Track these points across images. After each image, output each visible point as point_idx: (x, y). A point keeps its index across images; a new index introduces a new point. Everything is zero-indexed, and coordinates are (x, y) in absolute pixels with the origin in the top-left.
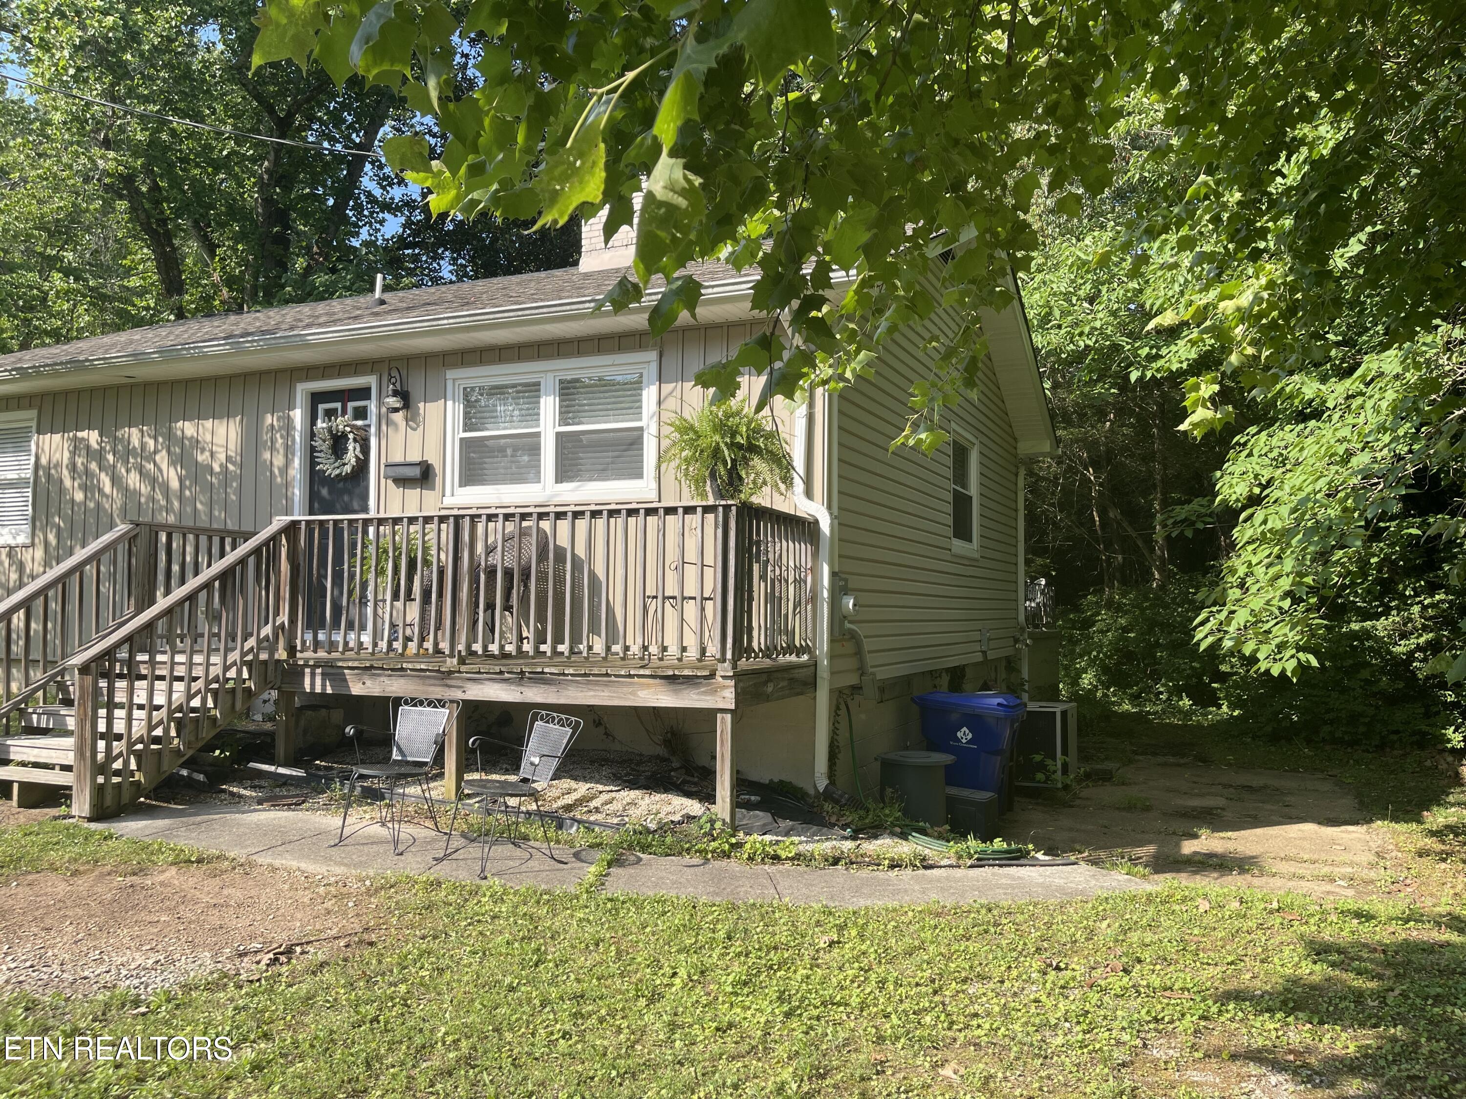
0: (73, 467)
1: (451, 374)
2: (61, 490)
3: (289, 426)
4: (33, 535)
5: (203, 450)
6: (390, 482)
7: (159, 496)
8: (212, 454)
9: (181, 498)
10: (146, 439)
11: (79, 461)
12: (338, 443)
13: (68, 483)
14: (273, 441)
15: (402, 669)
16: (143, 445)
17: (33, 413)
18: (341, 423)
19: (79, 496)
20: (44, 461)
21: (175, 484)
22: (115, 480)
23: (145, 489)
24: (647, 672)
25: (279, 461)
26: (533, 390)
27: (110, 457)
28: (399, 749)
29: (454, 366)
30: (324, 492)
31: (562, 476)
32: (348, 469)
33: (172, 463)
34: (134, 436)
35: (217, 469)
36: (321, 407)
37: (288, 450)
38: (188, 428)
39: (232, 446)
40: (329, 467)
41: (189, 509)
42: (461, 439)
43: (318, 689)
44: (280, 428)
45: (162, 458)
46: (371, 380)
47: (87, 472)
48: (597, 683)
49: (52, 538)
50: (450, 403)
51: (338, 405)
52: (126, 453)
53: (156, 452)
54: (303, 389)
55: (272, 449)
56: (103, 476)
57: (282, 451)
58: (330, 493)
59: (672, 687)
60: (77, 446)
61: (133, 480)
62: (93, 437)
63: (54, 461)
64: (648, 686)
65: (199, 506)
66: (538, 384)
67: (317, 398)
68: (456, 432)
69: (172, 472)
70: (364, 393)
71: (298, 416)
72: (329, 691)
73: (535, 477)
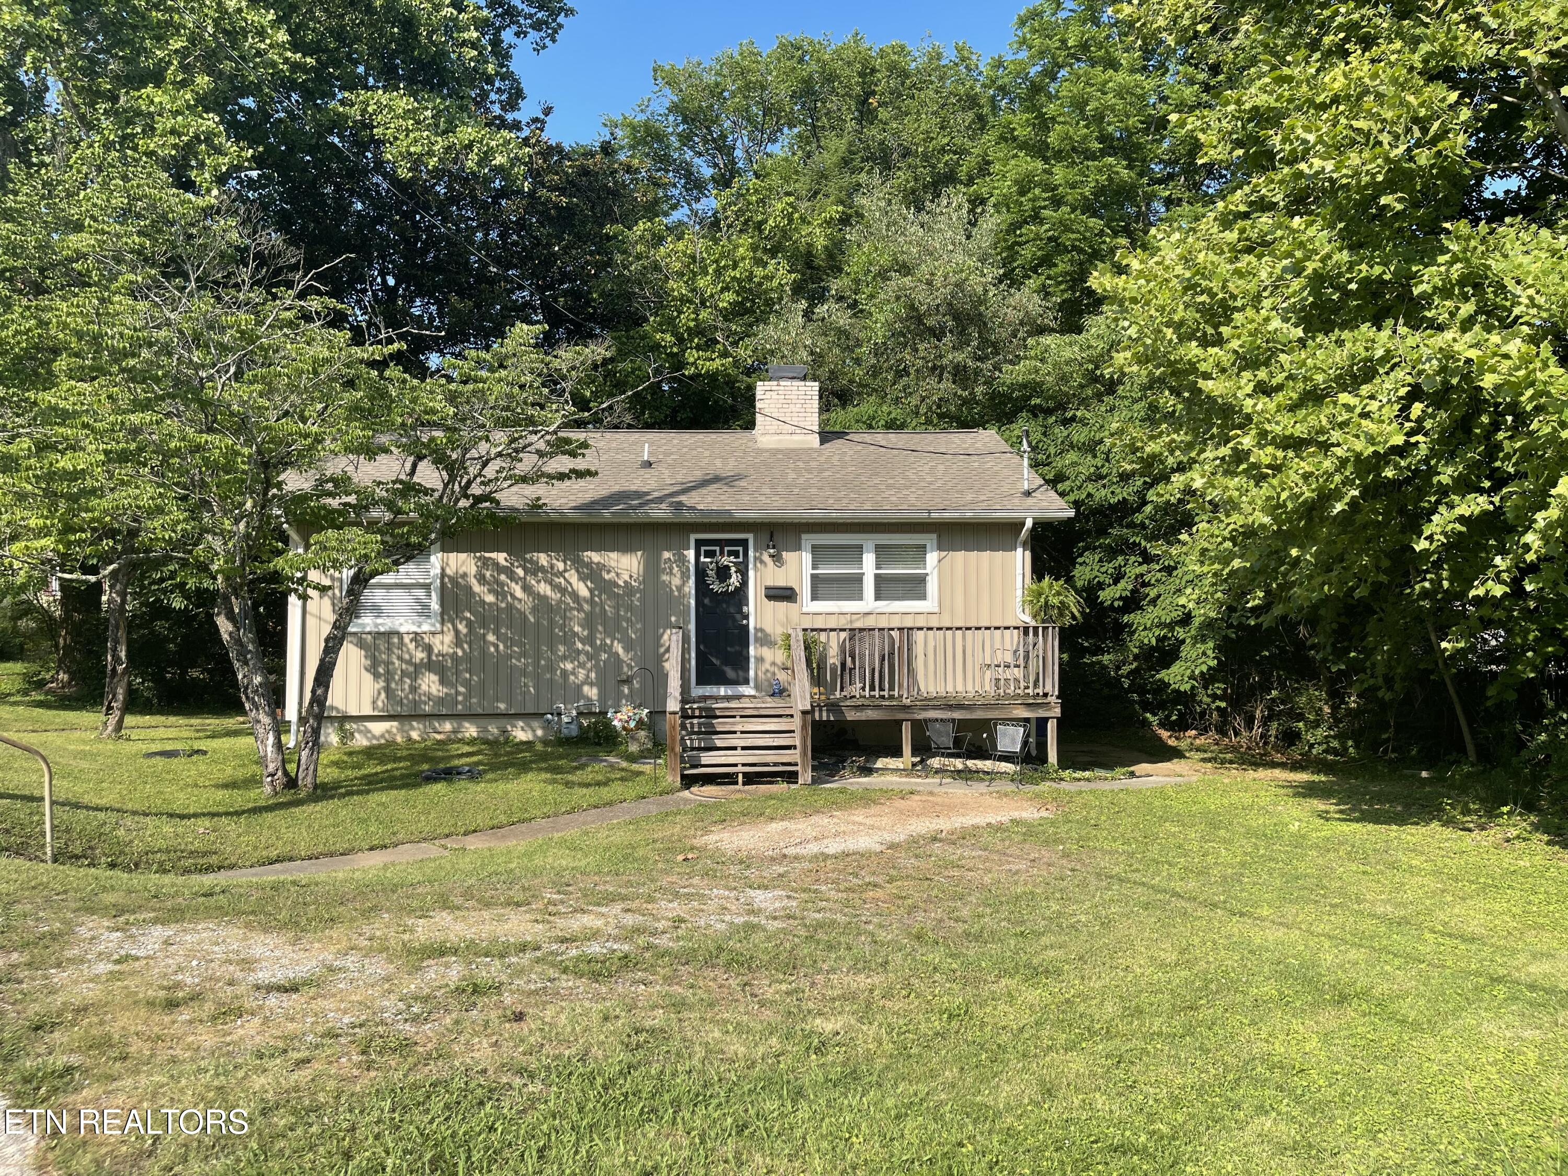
0: (481, 578)
1: (804, 536)
2: (470, 593)
3: (682, 560)
4: (442, 625)
5: (609, 572)
6: (762, 597)
7: (569, 600)
8: (618, 575)
9: (590, 602)
10: (555, 561)
11: (488, 574)
12: (723, 573)
13: (477, 588)
14: (671, 569)
16: (552, 567)
18: (726, 560)
19: (490, 598)
20: (448, 571)
21: (584, 592)
22: (526, 588)
23: (554, 596)
25: (676, 581)
26: (859, 549)
27: (519, 571)
29: (808, 532)
30: (707, 601)
31: (878, 597)
32: (731, 588)
33: (582, 578)
34: (543, 559)
35: (622, 584)
36: (704, 549)
37: (685, 576)
38: (594, 557)
39: (635, 570)
40: (716, 587)
41: (597, 609)
42: (812, 574)
44: (676, 561)
45: (572, 576)
46: (750, 537)
47: (497, 582)
49: (462, 628)
50: (803, 553)
51: (717, 548)
52: (536, 570)
53: (565, 571)
54: (693, 537)
55: (671, 573)
56: (513, 585)
57: (678, 575)
58: (711, 602)
60: (485, 562)
61: (544, 588)
62: (501, 557)
63: (461, 572)
65: (607, 608)
66: (861, 547)
67: (700, 543)
68: (808, 570)
69: (581, 585)
70: (744, 543)
71: (691, 554)
72: (833, 719)
73: (859, 597)
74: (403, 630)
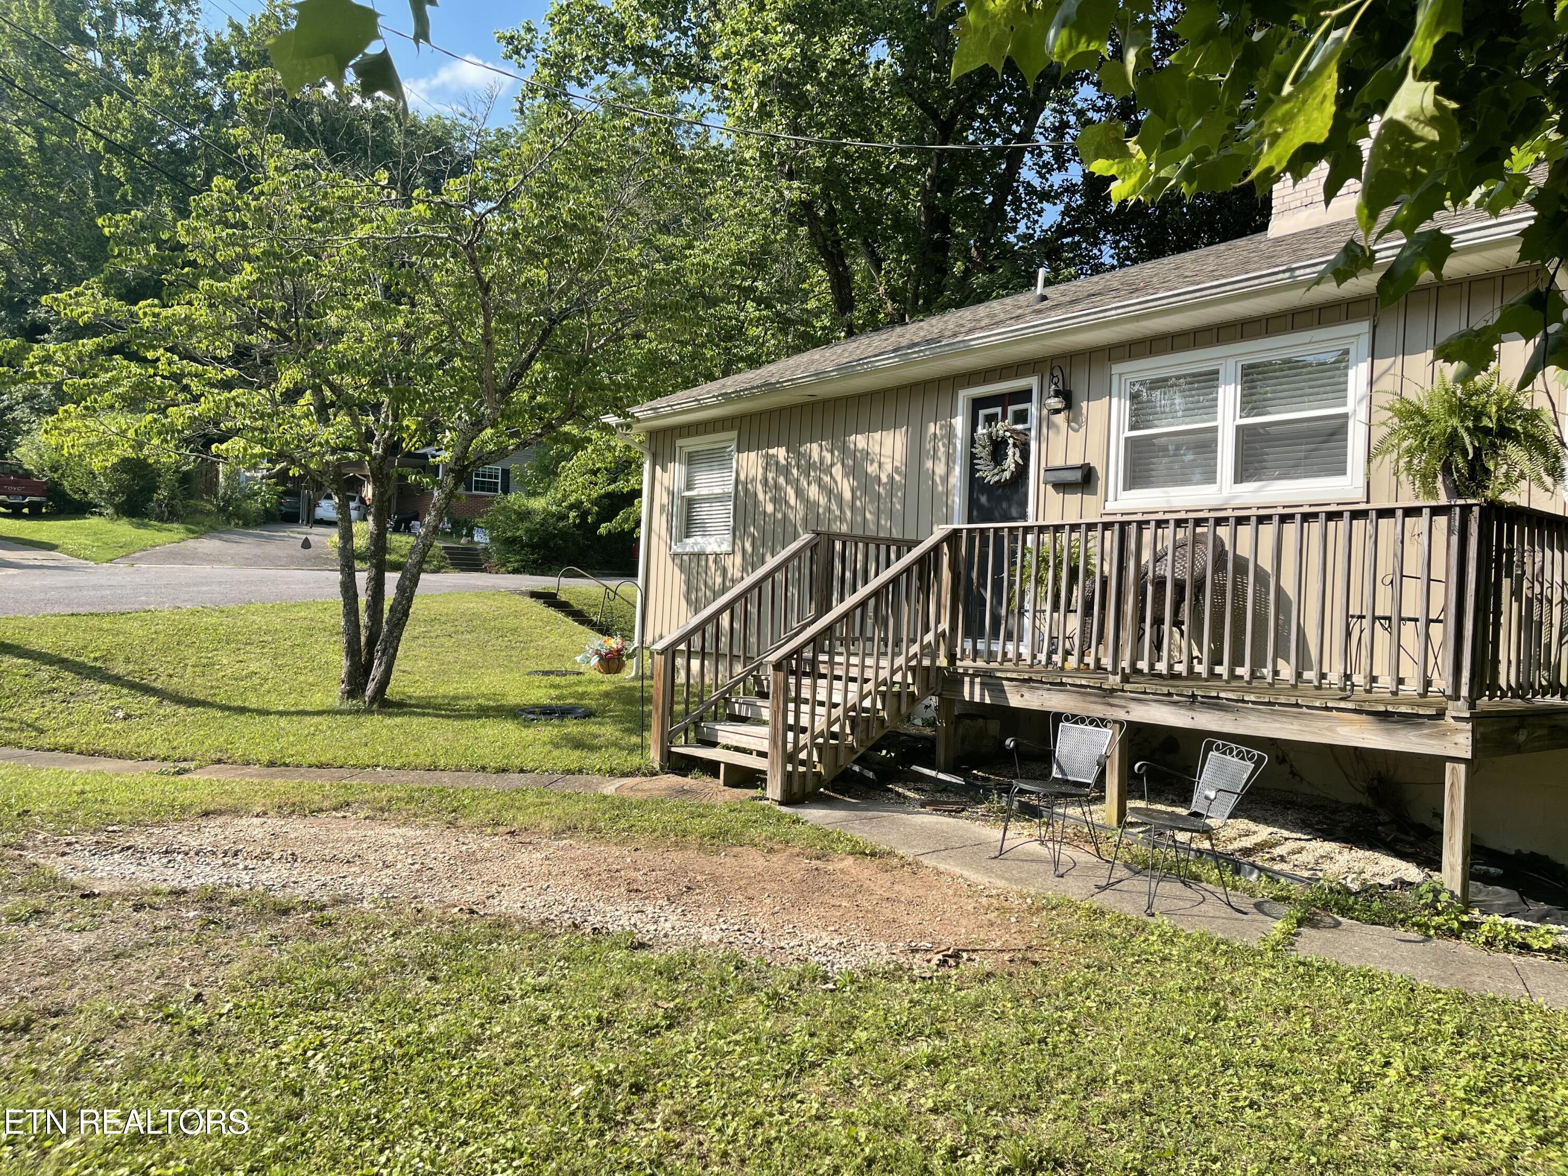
0: (765, 482)
1: (1117, 369)
2: (756, 503)
3: (950, 434)
4: (734, 543)
5: (872, 461)
6: (1049, 487)
7: (834, 507)
8: (880, 465)
9: (853, 507)
10: (825, 453)
11: (770, 476)
12: (998, 448)
13: (761, 496)
14: (935, 450)
15: (1062, 684)
16: (822, 459)
17: (734, 434)
18: (1001, 428)
19: (770, 508)
20: (742, 477)
21: (847, 495)
22: (799, 493)
23: (823, 501)
24: (1350, 705)
25: (940, 469)
26: (1210, 379)
27: (795, 471)
28: (1060, 767)
29: (1121, 359)
30: (983, 499)
31: (1241, 476)
32: (1007, 475)
33: (846, 475)
34: (814, 450)
35: (884, 479)
36: (982, 413)
37: (950, 458)
38: (859, 441)
39: (898, 456)
40: (989, 475)
41: (859, 519)
42: (1127, 439)
43: (977, 699)
44: (943, 437)
45: (837, 471)
46: (1032, 382)
47: (776, 485)
48: (1284, 714)
49: (748, 546)
50: (1115, 401)
51: (999, 410)
52: (808, 467)
53: (832, 465)
54: (965, 396)
55: (935, 457)
56: (789, 489)
57: (943, 460)
58: (989, 500)
59: (1383, 725)
60: (769, 462)
61: (813, 492)
62: (781, 453)
63: (750, 476)
64: (1351, 722)
65: (868, 515)
66: (1217, 372)
67: (978, 404)
68: (1121, 432)
69: (845, 481)
70: (1024, 396)
71: (959, 423)
72: (988, 701)
73: (1210, 477)
74: (708, 551)
